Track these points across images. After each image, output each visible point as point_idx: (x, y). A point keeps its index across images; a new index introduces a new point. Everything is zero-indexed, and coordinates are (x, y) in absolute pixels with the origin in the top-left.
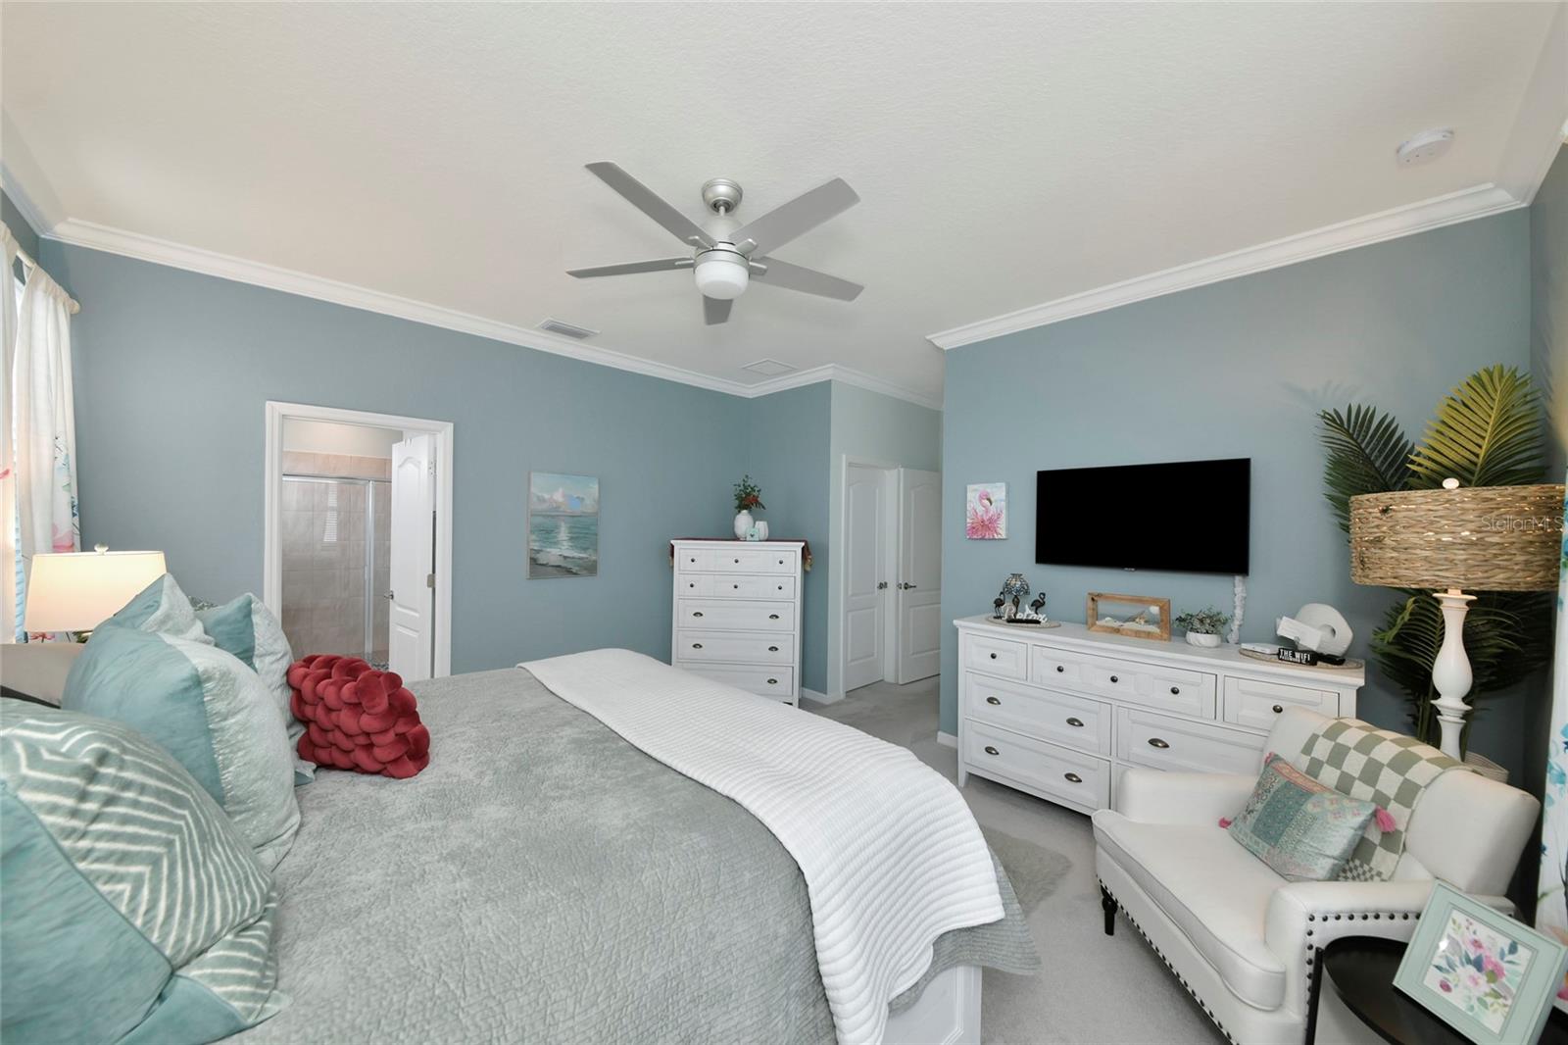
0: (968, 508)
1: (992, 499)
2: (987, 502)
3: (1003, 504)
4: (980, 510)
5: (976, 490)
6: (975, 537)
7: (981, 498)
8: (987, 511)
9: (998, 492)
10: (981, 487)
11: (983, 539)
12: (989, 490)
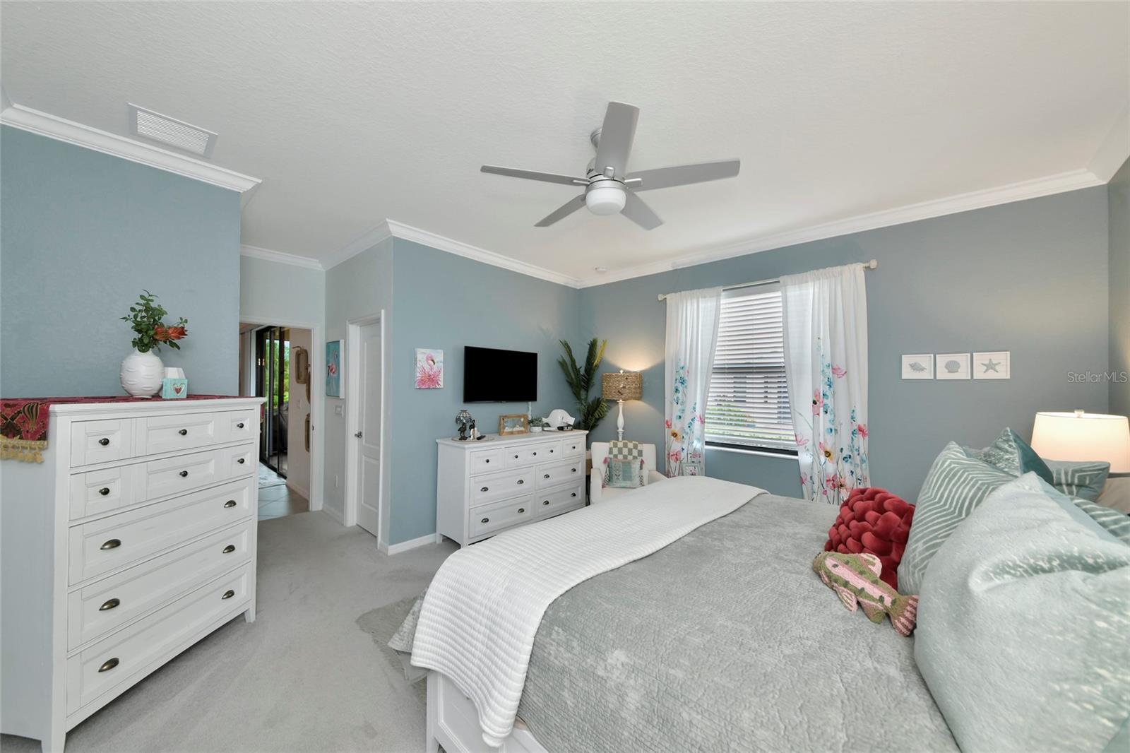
0: (418, 365)
1: (435, 361)
2: (432, 362)
3: (442, 364)
4: (427, 367)
5: (424, 353)
6: (423, 387)
7: (427, 359)
8: (431, 369)
9: (439, 356)
10: (428, 351)
11: (429, 388)
12: (433, 354)
